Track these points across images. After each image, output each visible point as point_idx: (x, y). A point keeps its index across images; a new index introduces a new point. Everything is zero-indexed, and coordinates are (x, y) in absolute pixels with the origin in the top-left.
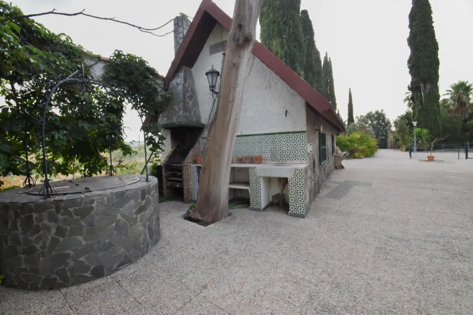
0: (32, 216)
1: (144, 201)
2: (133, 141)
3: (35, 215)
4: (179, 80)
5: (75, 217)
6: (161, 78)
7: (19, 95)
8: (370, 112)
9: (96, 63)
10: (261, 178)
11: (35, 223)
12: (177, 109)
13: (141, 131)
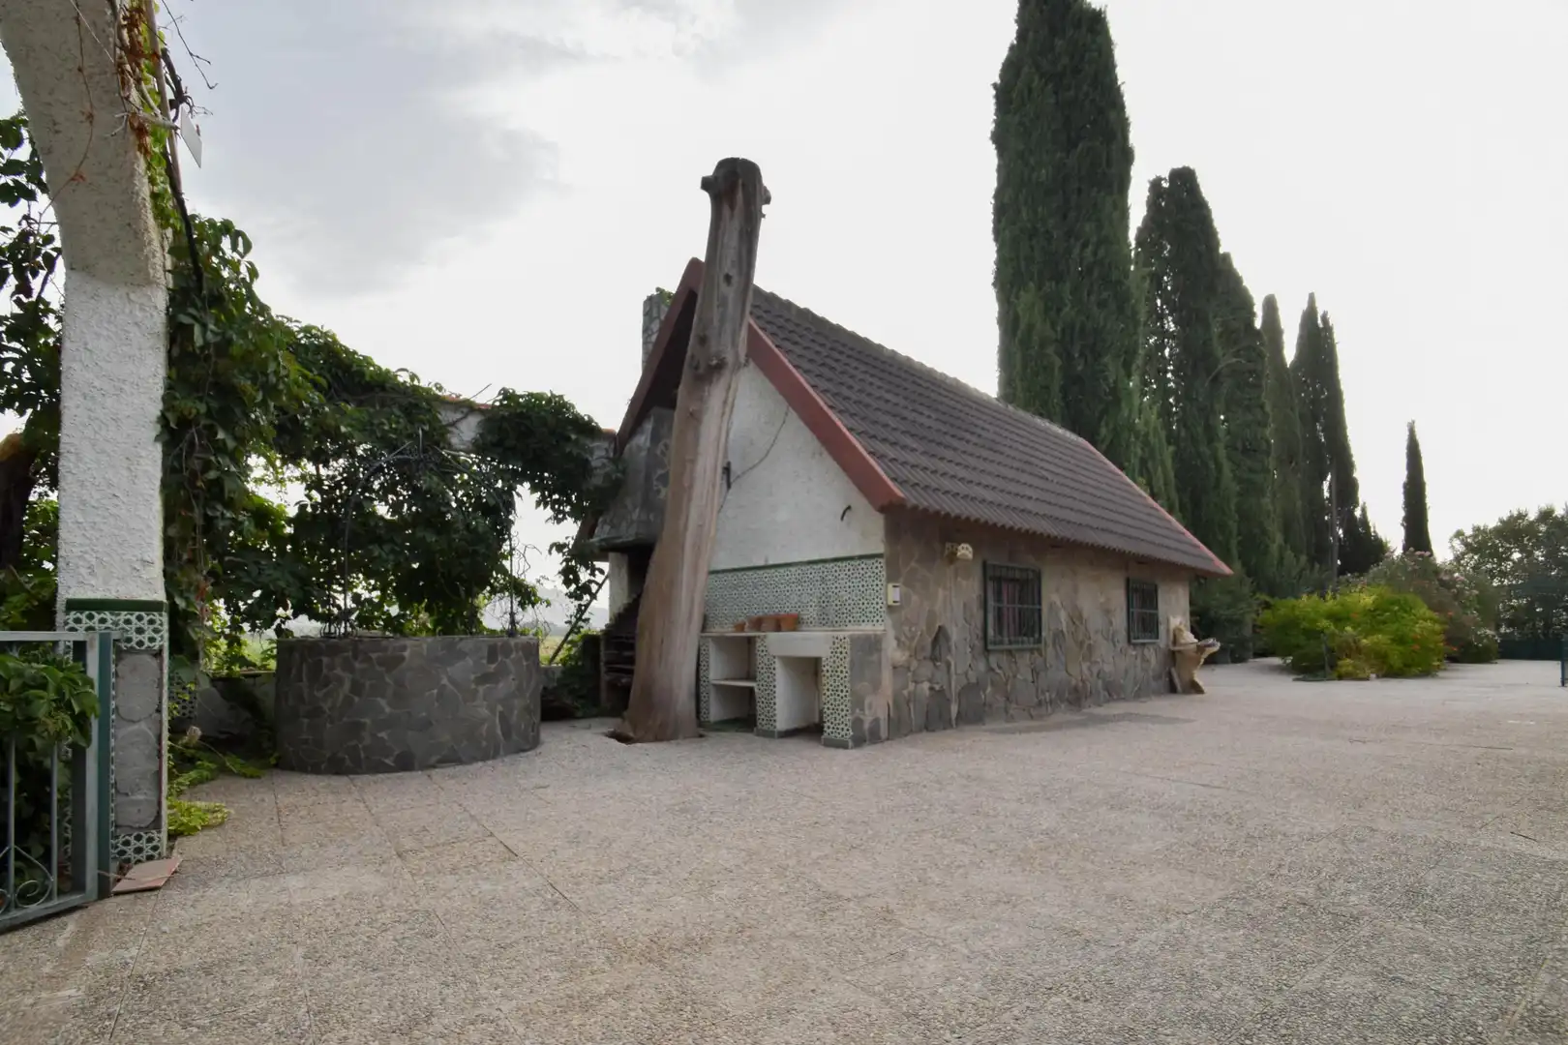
0: (321, 661)
1: (493, 666)
2: (543, 577)
3: (325, 660)
4: (642, 440)
5: (378, 668)
6: (608, 436)
7: (326, 483)
8: (1515, 513)
9: (465, 417)
10: (776, 660)
11: (325, 671)
12: (630, 507)
13: (550, 552)
